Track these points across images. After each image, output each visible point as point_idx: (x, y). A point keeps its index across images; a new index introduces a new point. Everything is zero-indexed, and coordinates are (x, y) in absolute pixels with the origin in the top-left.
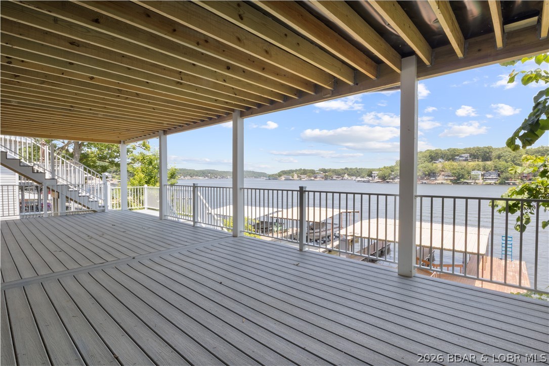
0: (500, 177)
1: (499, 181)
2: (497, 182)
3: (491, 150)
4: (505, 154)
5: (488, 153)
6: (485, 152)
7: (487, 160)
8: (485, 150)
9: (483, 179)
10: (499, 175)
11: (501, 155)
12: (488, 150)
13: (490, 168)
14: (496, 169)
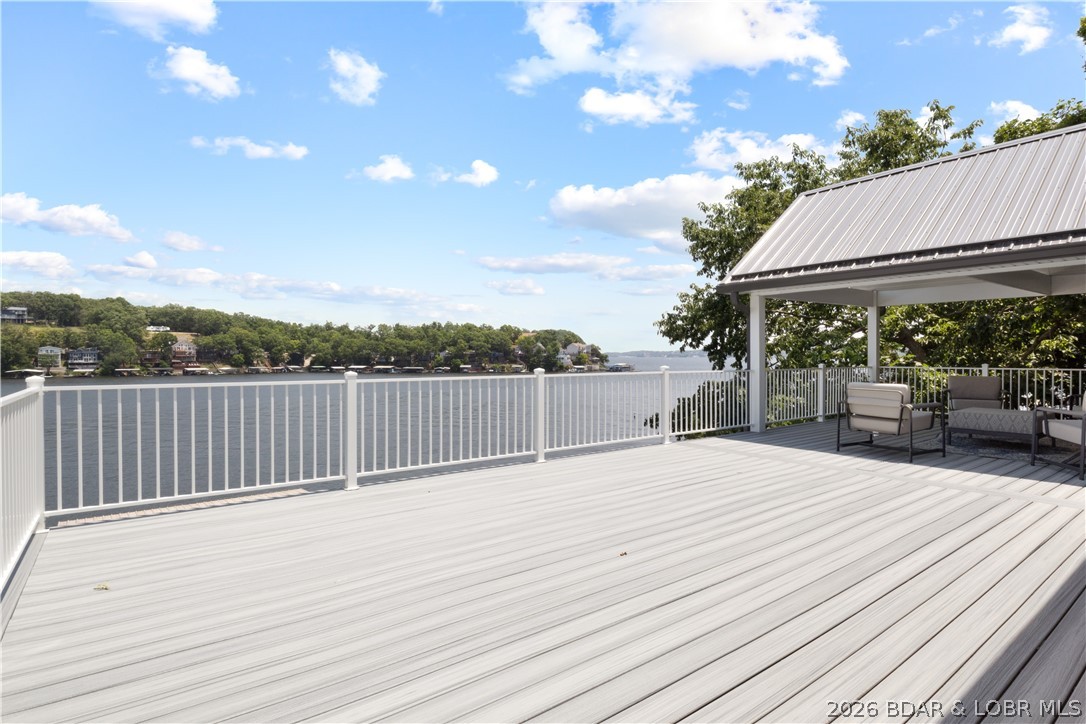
0: (103, 360)
1: (100, 369)
2: (97, 371)
3: (78, 303)
4: (109, 314)
5: (72, 309)
6: (66, 306)
7: (71, 324)
8: (66, 302)
9: (66, 365)
10: (100, 357)
11: (101, 316)
12: (72, 303)
13: (80, 342)
14: (92, 343)
